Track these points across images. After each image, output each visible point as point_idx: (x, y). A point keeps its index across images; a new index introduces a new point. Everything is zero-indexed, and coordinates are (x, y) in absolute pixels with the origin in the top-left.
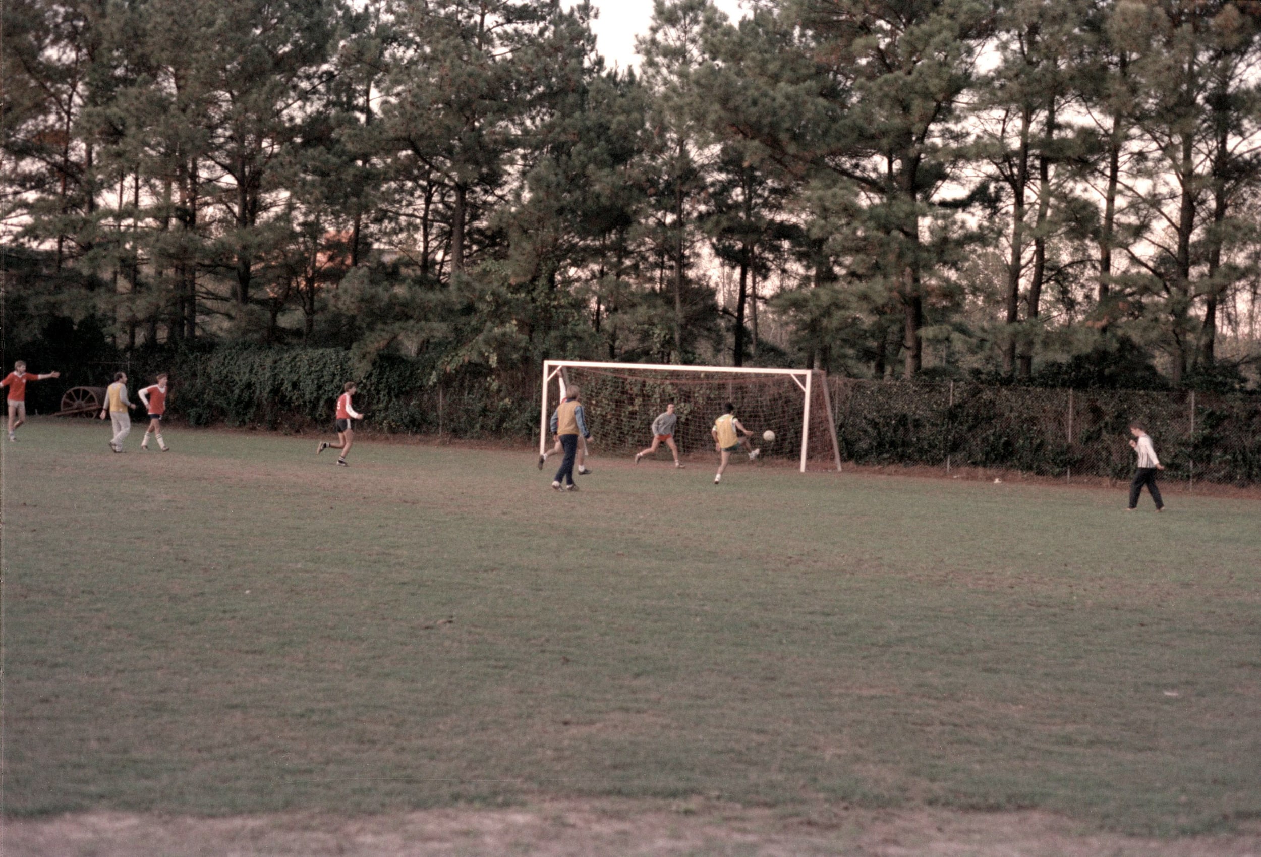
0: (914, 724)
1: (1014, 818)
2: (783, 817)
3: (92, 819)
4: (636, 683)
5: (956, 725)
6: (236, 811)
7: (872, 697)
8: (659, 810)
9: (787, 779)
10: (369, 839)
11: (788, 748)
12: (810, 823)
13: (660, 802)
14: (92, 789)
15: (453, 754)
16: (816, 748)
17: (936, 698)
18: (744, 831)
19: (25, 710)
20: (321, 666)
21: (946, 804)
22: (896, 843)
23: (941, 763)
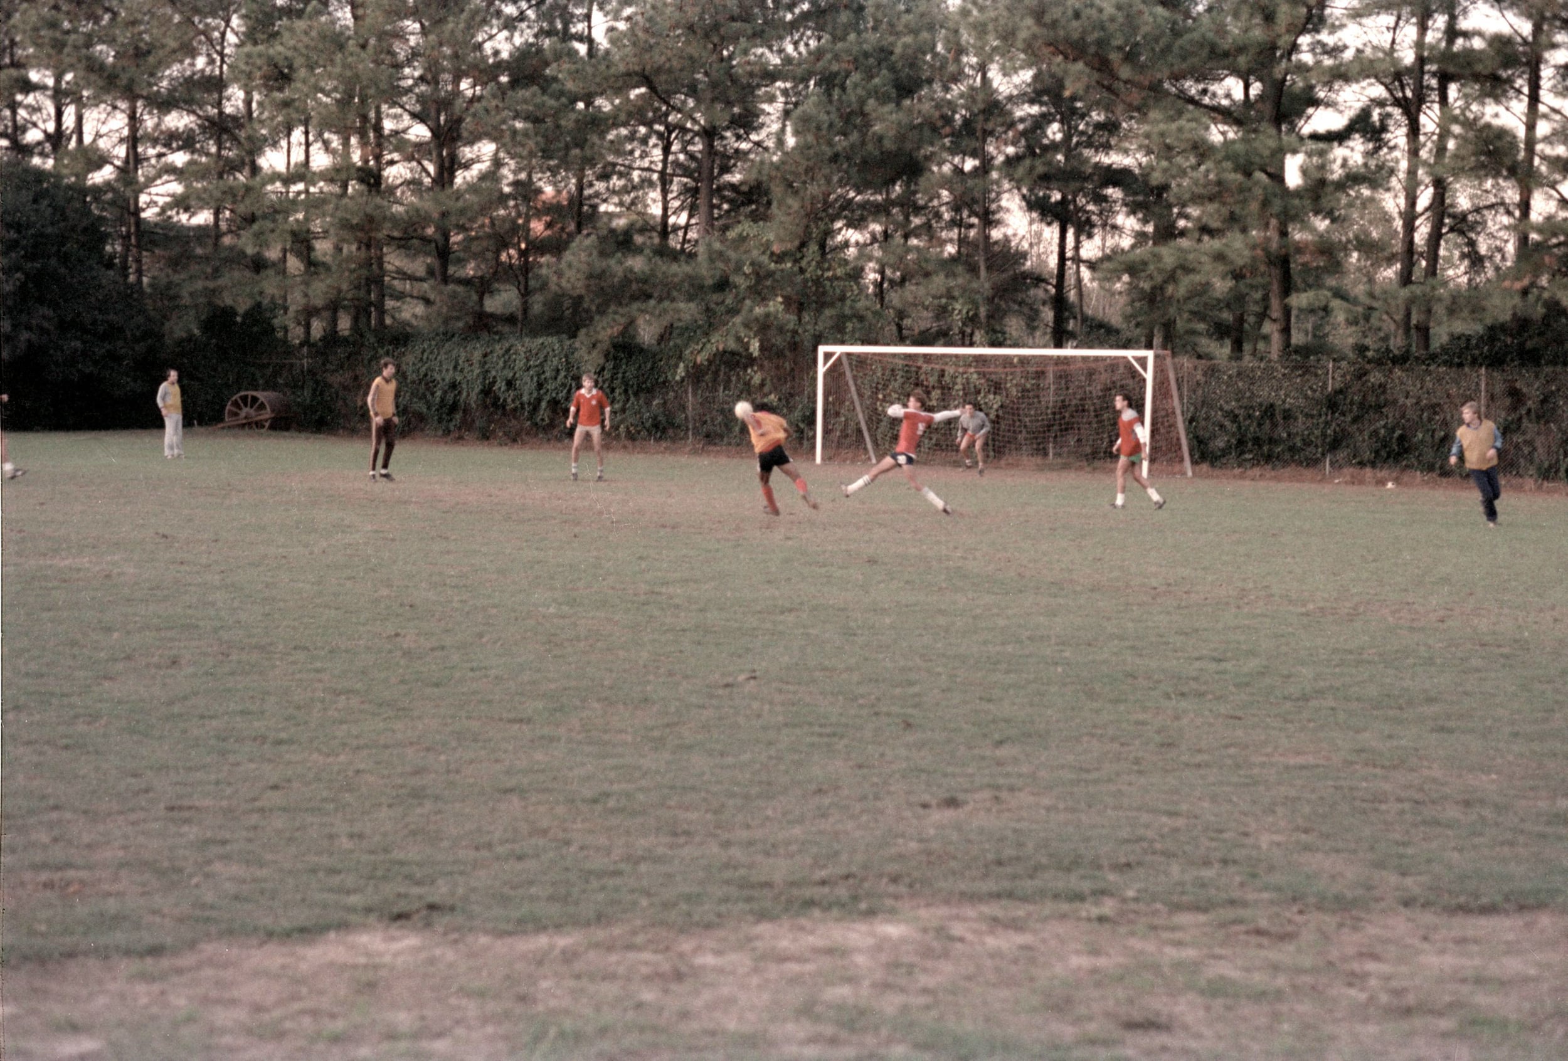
0: (1363, 801)
1: (1518, 921)
2: (1223, 925)
3: (364, 939)
4: (1003, 752)
5: (1417, 802)
6: (540, 926)
7: (1302, 767)
8: (1063, 917)
9: (1219, 875)
10: (709, 960)
11: (1213, 835)
12: (1259, 932)
13: (1065, 907)
14: (354, 899)
15: (794, 848)
16: (1246, 834)
17: (1383, 767)
18: (1179, 944)
19: (255, 799)
20: (606, 737)
21: (1426, 905)
22: (1375, 957)
23: (1410, 851)
